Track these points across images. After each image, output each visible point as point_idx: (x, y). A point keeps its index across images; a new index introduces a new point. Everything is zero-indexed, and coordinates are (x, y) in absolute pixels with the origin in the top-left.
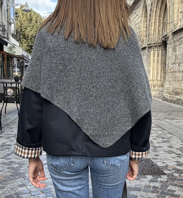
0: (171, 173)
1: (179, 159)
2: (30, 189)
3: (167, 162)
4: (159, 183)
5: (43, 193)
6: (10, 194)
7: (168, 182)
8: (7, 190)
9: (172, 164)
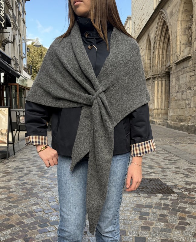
0: (181, 191)
1: (187, 179)
2: (43, 208)
3: (176, 182)
4: (170, 200)
5: (56, 211)
6: (24, 212)
7: (179, 200)
8: (21, 209)
9: (180, 183)
